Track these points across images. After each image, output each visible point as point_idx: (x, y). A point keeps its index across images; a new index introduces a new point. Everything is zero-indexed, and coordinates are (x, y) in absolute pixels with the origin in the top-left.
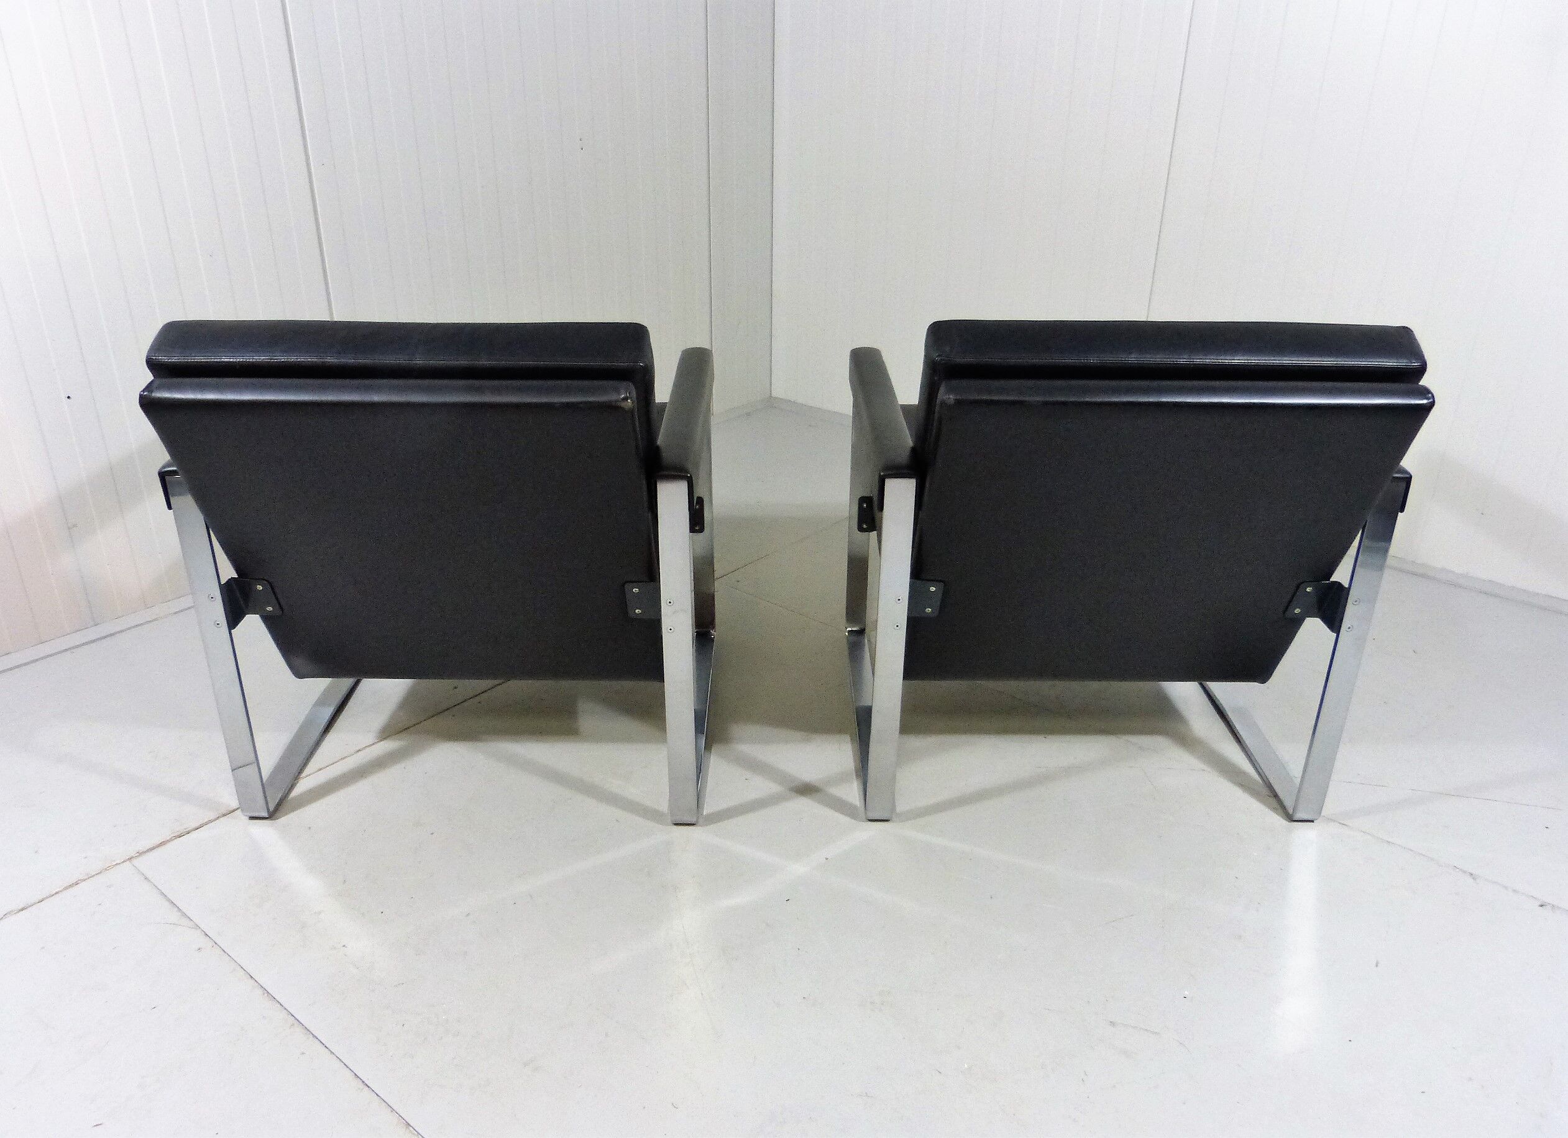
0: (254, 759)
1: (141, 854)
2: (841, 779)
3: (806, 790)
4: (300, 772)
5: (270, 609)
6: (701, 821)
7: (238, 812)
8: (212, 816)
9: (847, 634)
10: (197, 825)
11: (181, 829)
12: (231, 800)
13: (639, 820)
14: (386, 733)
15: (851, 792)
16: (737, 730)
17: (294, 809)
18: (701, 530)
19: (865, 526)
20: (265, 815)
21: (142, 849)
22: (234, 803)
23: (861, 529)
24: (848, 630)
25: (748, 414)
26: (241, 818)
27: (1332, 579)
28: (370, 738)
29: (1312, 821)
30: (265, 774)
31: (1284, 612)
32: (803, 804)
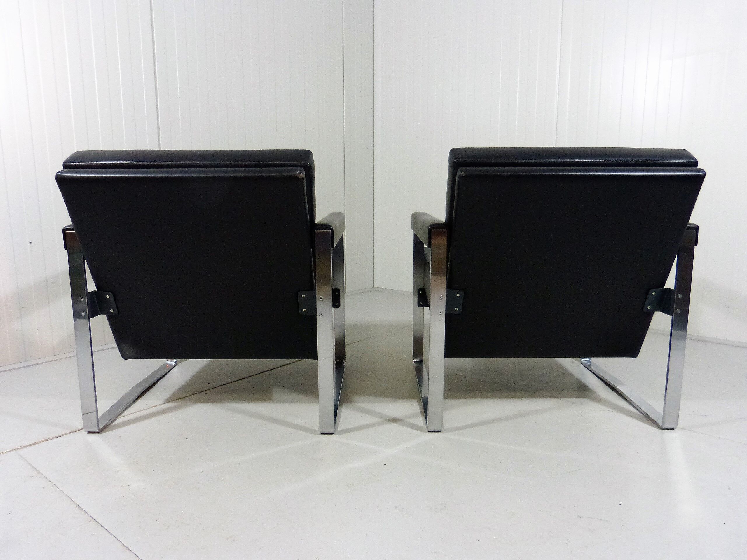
0: (95, 409)
1: (22, 447)
2: (414, 416)
3: (394, 420)
4: (120, 415)
5: (112, 311)
6: (336, 433)
7: (83, 431)
8: (67, 431)
9: (414, 363)
10: (58, 435)
11: (48, 437)
12: (79, 424)
13: (304, 433)
14: (168, 400)
15: (420, 421)
16: (356, 398)
17: (113, 429)
18: (339, 306)
19: (421, 303)
20: (97, 431)
21: (23, 445)
22: (81, 427)
23: (419, 306)
24: (414, 360)
25: (363, 293)
26: (84, 433)
27: (665, 287)
28: (160, 402)
29: (673, 429)
30: (100, 414)
31: (642, 309)
32: (392, 425)
